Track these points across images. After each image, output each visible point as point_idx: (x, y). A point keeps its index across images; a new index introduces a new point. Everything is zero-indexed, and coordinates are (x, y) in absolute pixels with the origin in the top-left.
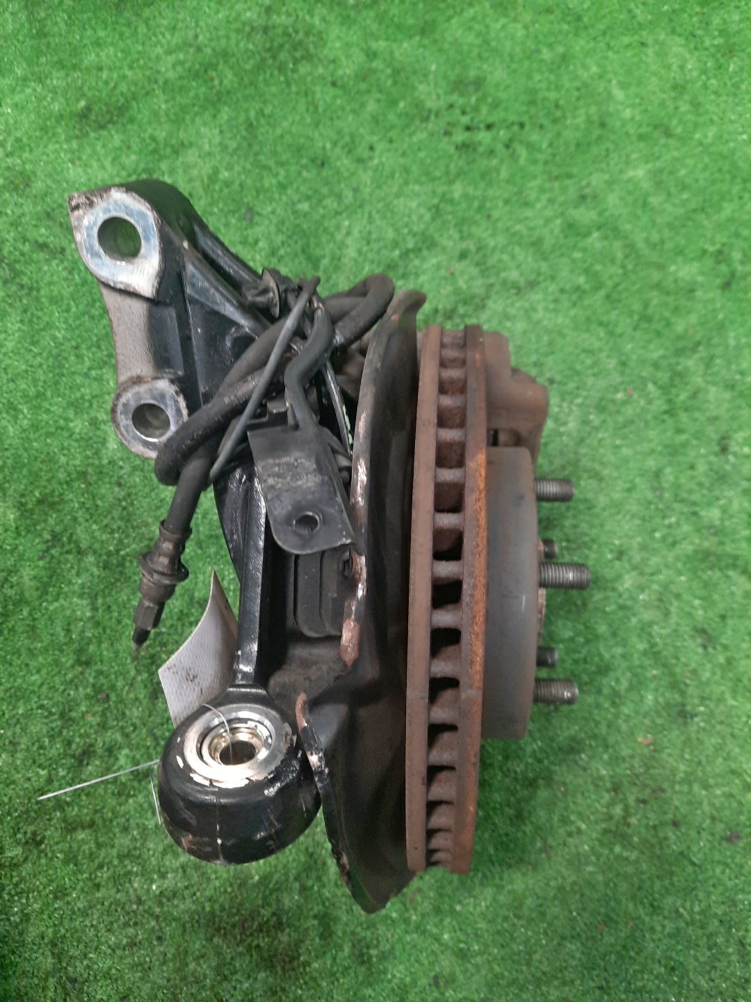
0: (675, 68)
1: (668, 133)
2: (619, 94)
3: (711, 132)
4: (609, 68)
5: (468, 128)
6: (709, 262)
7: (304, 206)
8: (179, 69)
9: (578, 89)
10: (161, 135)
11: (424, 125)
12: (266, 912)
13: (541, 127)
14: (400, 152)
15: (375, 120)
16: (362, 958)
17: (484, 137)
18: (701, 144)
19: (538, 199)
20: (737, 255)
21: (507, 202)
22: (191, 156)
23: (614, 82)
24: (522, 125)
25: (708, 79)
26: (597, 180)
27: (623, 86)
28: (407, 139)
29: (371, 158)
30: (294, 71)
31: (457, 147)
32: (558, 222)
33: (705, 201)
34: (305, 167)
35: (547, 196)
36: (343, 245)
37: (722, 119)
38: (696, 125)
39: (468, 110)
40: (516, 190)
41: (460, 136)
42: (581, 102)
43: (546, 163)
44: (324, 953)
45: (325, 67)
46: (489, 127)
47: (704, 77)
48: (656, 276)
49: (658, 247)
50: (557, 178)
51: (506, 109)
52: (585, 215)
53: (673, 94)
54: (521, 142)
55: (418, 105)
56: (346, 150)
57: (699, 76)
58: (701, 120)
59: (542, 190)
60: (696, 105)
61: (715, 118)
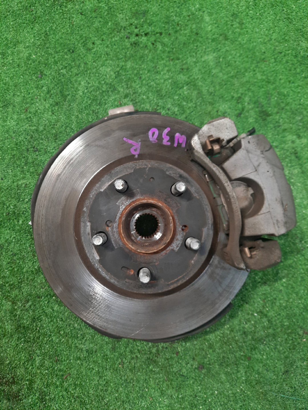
0: (234, 5)
1: (226, 39)
2: (207, 18)
3: (246, 38)
4: (205, 6)
5: (137, 35)
6: (234, 102)
7: (64, 71)
8: (19, 5)
9: (189, 16)
10: (10, 37)
11: (118, 34)
12: (9, 376)
13: (170, 34)
14: (106, 45)
15: (97, 30)
16: (42, 399)
17: (144, 39)
18: (240, 44)
19: (162, 70)
20: (247, 99)
21: (149, 71)
22: (21, 47)
23: (206, 12)
24: (161, 34)
25: (250, 10)
26: (190, 60)
27: (210, 14)
28: (110, 40)
29: (93, 48)
30: (66, 7)
31: (131, 44)
32: (170, 81)
33: (238, 72)
34: (66, 53)
35: (167, 68)
36: (77, 90)
37: (252, 31)
38: (240, 34)
39: (138, 26)
40: (154, 65)
41: (133, 39)
42: (189, 22)
43: (169, 52)
44: (29, 396)
45: (79, 5)
46: (146, 34)
47: (248, 10)
48: (209, 108)
49: (212, 94)
50: (172, 60)
51: (155, 26)
52: (182, 78)
53: (231, 18)
54: (159, 42)
55: (117, 24)
56: (83, 44)
57: (245, 9)
58: (242, 31)
59: (166, 66)
60: (241, 24)
61: (249, 31)
